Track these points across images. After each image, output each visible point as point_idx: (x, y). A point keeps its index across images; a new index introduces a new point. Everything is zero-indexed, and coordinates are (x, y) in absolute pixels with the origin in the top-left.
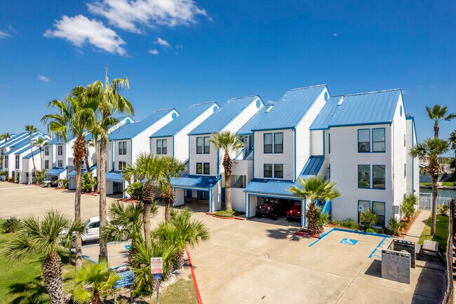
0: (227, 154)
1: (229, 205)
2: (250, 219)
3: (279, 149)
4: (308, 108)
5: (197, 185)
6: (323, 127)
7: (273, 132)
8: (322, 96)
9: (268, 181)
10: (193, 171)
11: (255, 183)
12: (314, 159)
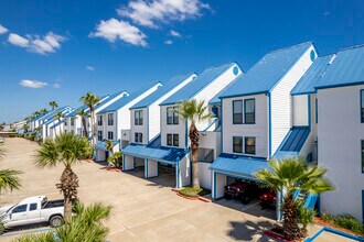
0: (193, 125)
1: (196, 182)
2: (216, 201)
3: (250, 119)
4: (289, 68)
5: (165, 158)
6: (309, 90)
7: (243, 98)
8: (307, 54)
9: (237, 156)
10: (164, 143)
11: (222, 159)
12: (296, 131)
